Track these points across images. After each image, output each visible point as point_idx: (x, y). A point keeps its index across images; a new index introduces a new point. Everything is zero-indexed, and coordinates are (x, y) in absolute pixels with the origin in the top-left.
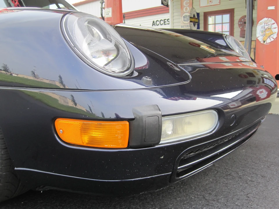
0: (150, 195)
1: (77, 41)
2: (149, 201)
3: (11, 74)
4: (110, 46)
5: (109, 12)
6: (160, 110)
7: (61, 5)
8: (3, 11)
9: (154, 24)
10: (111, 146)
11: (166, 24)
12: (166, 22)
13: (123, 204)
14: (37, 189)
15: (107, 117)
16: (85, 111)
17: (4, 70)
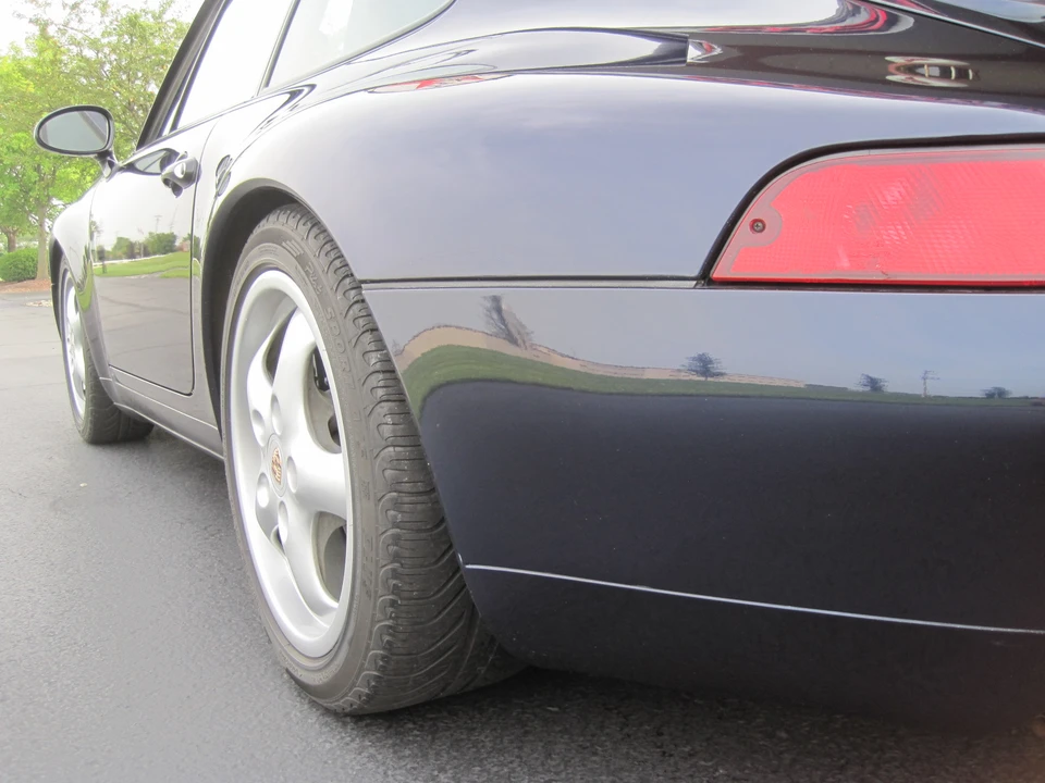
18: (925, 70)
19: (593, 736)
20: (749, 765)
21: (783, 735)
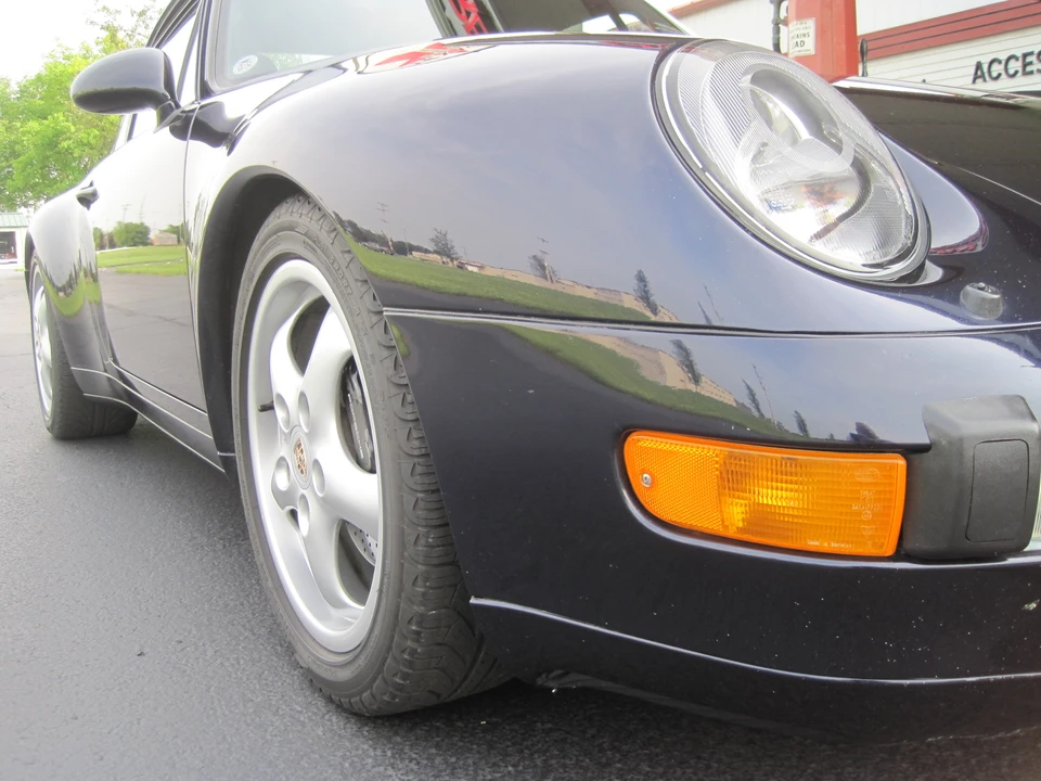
0: (958, 753)
1: (714, 150)
2: (957, 775)
3: (461, 267)
4: (836, 165)
5: (804, 35)
6: (1034, 419)
7: (628, 19)
8: (430, 51)
9: (979, 73)
10: (836, 545)
11: (1031, 73)
12: (1031, 63)
13: (849, 773)
14: (540, 681)
15: (817, 433)
16: (734, 405)
17: (435, 252)
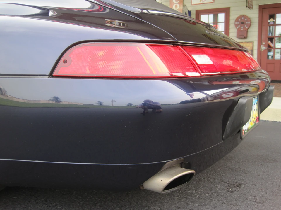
18: (115, 23)
19: (27, 204)
20: (71, 206)
21: (80, 197)
